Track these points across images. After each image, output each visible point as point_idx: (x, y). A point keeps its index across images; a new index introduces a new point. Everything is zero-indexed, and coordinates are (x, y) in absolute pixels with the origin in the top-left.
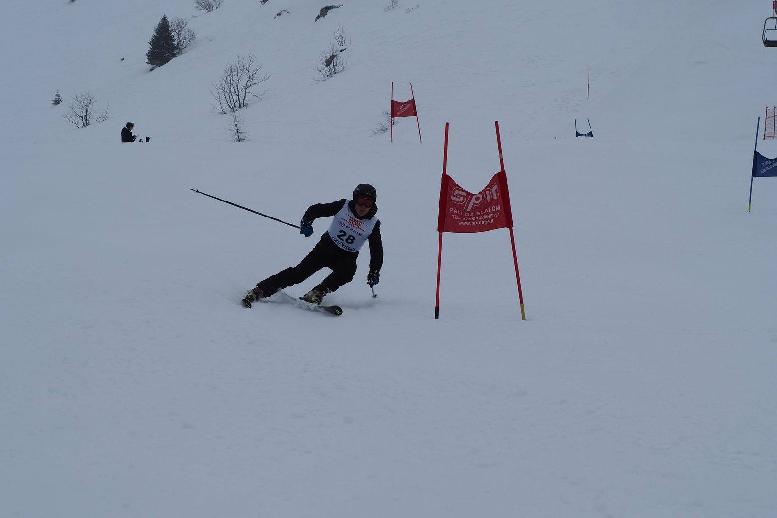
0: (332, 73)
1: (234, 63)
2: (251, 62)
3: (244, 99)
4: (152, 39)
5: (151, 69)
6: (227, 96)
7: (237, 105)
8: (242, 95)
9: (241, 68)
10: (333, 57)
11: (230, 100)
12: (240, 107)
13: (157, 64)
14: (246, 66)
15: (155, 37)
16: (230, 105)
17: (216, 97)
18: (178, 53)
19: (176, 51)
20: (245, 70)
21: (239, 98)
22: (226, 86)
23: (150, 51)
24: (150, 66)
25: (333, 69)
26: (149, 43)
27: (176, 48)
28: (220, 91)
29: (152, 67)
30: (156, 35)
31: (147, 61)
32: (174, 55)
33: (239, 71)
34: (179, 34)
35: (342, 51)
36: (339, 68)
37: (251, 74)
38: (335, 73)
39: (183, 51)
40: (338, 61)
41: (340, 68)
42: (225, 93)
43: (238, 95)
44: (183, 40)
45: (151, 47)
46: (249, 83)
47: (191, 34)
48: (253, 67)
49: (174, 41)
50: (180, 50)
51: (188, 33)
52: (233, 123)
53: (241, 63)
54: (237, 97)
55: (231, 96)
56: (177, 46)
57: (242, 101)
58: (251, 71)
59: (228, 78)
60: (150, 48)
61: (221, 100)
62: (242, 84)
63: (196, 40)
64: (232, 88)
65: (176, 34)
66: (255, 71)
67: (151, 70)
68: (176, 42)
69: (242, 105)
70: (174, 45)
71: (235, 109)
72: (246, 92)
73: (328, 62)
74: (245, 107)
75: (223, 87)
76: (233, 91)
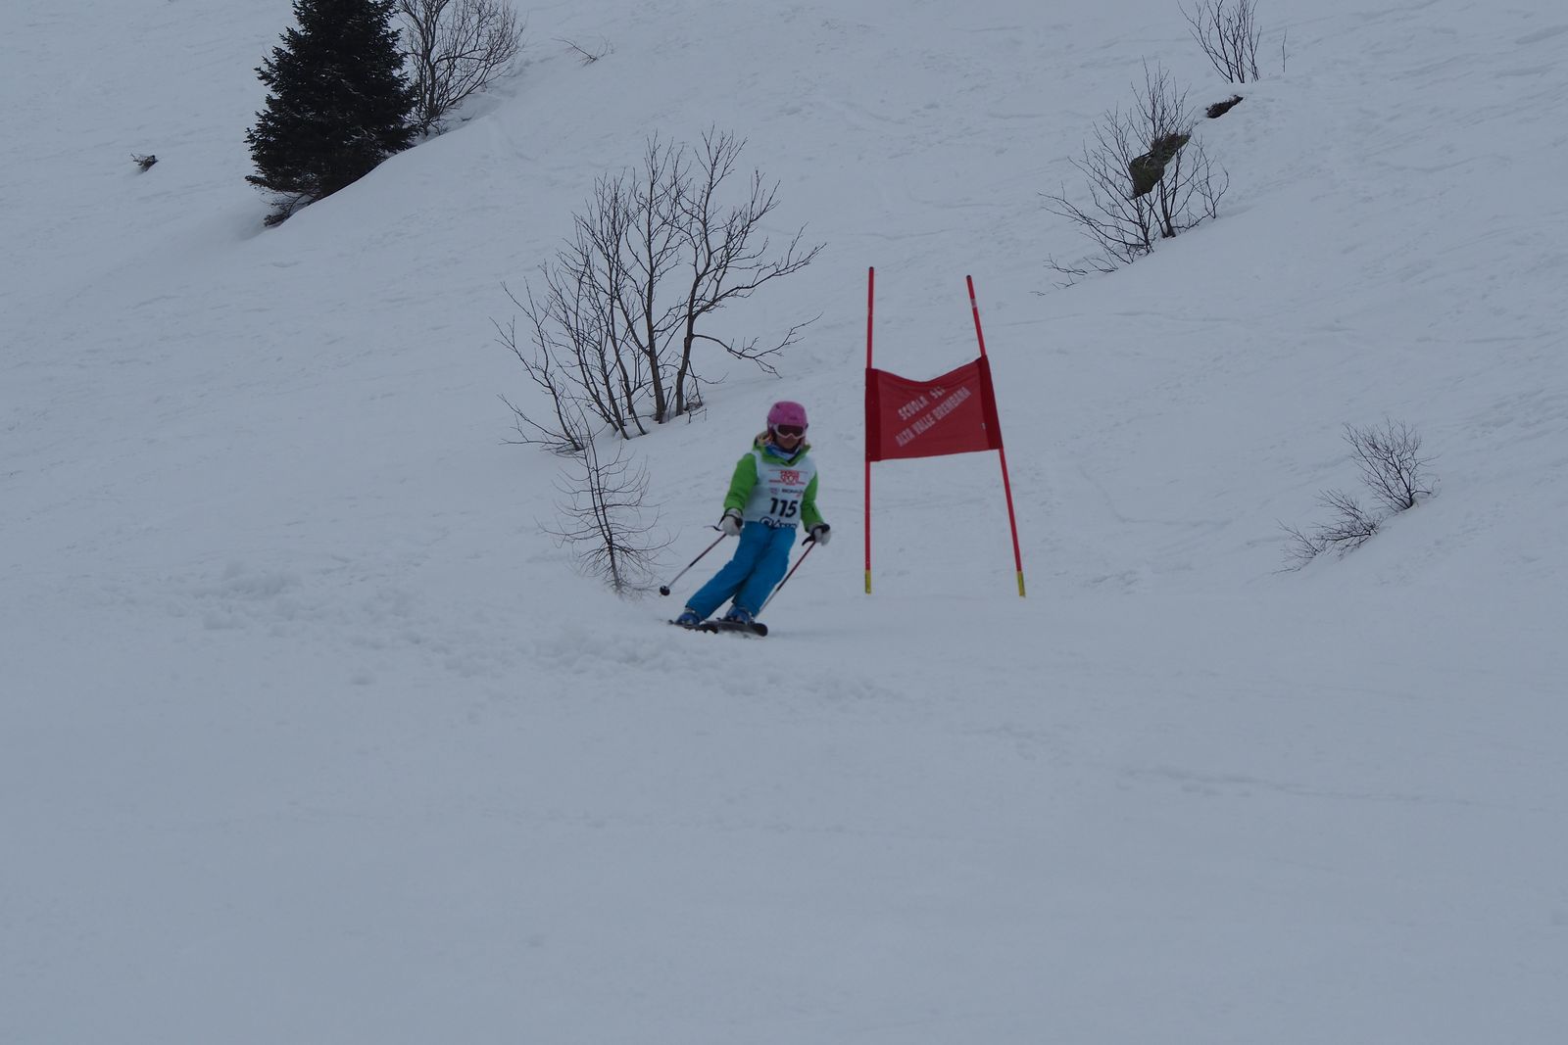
0: (1155, 229)
1: (628, 182)
2: (716, 176)
3: (681, 374)
4: (278, 52)
5: (273, 211)
6: (592, 358)
7: (645, 403)
8: (670, 352)
9: (664, 209)
10: (1168, 146)
11: (606, 378)
12: (660, 416)
13: (302, 188)
14: (693, 194)
15: (294, 39)
16: (606, 403)
17: (531, 361)
18: (423, 130)
19: (412, 117)
20: (685, 218)
21: (655, 368)
22: (585, 304)
23: (268, 117)
24: (266, 199)
25: (1158, 209)
26: (265, 76)
27: (404, 103)
28: (554, 329)
29: (282, 206)
30: (299, 28)
31: (252, 168)
32: (399, 141)
33: (657, 221)
34: (427, 32)
35: (1218, 111)
36: (1188, 205)
37: (717, 240)
38: (1170, 233)
39: (449, 117)
40: (1186, 172)
41: (1197, 205)
42: (580, 339)
43: (651, 353)
44: (451, 58)
45: (276, 96)
46: (707, 290)
47: (495, 25)
48: (727, 202)
49: (398, 62)
50: (434, 112)
51: (475, 19)
52: (586, 501)
53: (665, 180)
54: (645, 361)
55: (610, 356)
56: (412, 91)
57: (669, 382)
58: (718, 220)
59: (599, 261)
60: (269, 100)
61: (558, 377)
62: (673, 291)
63: (520, 57)
64: (618, 314)
65: (412, 23)
66: (738, 223)
67: (275, 220)
68: (409, 71)
69: (672, 404)
70: (399, 82)
71: (631, 427)
72: (690, 336)
73: (1146, 174)
74: (685, 416)
75: (566, 308)
76: (620, 331)
